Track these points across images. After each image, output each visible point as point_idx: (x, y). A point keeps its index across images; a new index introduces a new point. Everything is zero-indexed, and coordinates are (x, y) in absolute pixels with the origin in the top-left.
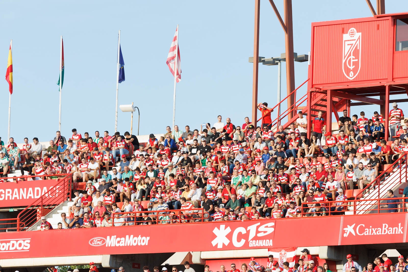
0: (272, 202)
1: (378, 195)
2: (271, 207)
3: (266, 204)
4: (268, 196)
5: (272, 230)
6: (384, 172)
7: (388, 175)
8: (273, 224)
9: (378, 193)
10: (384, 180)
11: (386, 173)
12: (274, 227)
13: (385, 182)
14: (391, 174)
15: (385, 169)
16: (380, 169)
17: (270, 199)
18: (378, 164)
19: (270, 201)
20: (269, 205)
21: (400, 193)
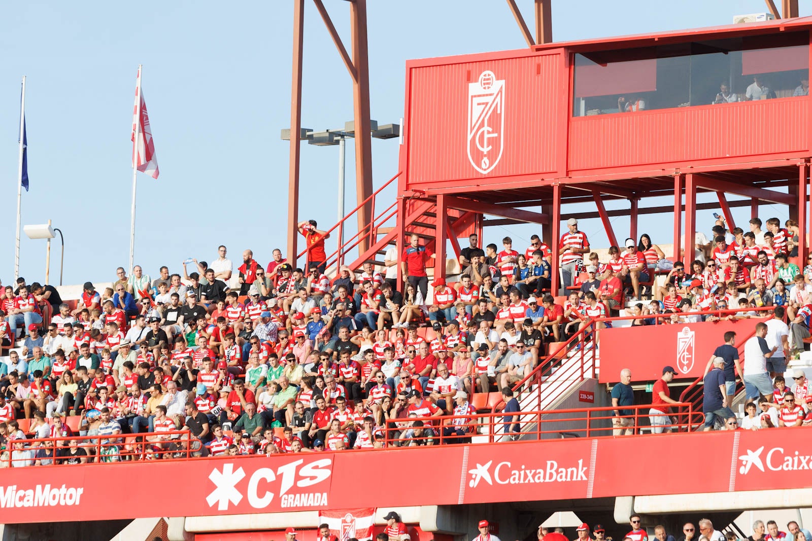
0: (326, 418)
1: (537, 403)
2: (324, 428)
3: (316, 421)
5: (328, 473)
6: (549, 357)
7: (558, 363)
8: (328, 462)
9: (537, 399)
10: (550, 374)
11: (554, 360)
12: (332, 467)
13: (552, 378)
14: (564, 361)
15: (552, 352)
16: (542, 351)
17: (323, 412)
18: (537, 342)
19: (324, 415)
20: (320, 424)
21: (581, 400)
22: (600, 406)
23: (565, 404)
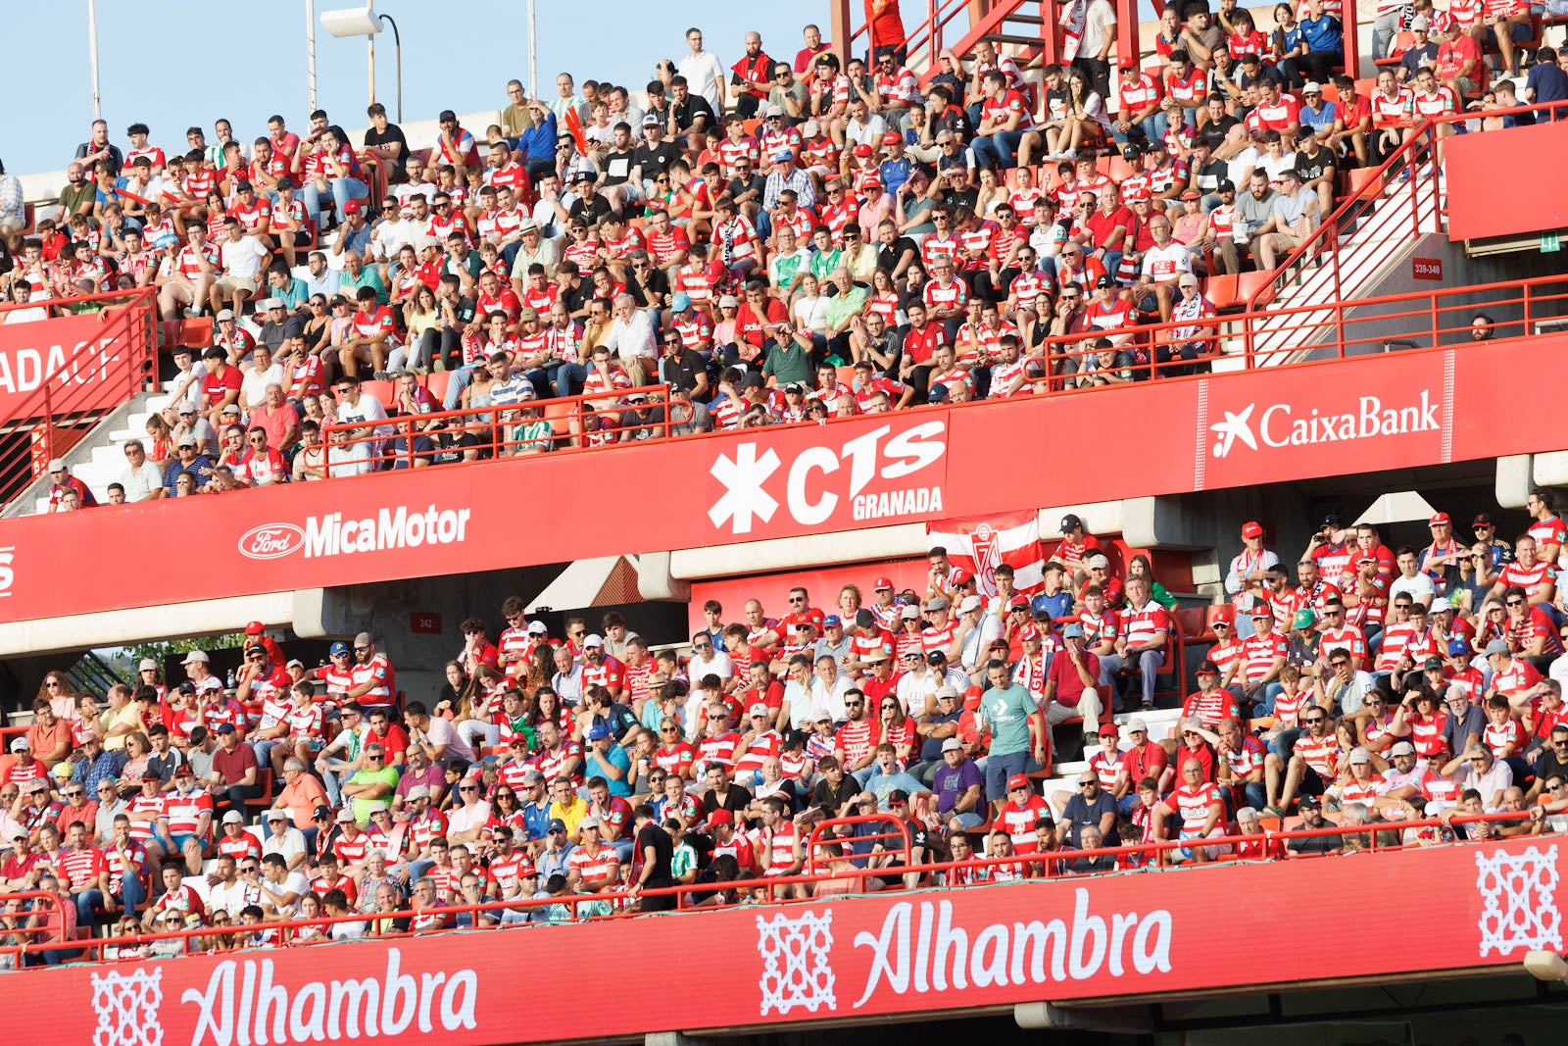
0: (929, 342)
1: (1333, 288)
2: (927, 363)
3: (909, 351)
4: (912, 320)
5: (939, 448)
6: (1350, 198)
7: (1370, 211)
8: (938, 427)
9: (1333, 279)
10: (1353, 231)
11: (1361, 203)
12: (946, 437)
13: (1359, 238)
14: (1378, 204)
15: (1355, 188)
16: (1339, 186)
17: (921, 332)
18: (1328, 170)
19: (924, 338)
20: (917, 355)
21: (1417, 276)
22: (1456, 286)
23: (1387, 285)
